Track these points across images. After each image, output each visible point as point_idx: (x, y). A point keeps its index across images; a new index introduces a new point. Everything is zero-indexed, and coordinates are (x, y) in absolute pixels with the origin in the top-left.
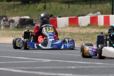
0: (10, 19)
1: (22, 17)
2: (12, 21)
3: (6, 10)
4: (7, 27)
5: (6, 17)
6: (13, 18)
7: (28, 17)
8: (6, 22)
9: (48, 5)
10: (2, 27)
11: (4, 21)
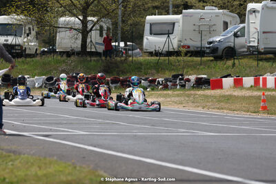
0: (186, 77)
1: (199, 76)
2: (188, 80)
3: (183, 68)
4: (183, 86)
5: (182, 75)
6: (190, 77)
7: (205, 76)
8: (182, 81)
9: (236, 61)
10: (178, 87)
11: (180, 79)
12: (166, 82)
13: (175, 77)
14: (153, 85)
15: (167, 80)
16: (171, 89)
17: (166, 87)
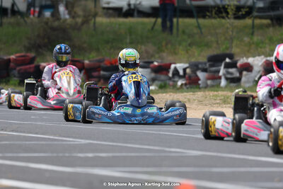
0: (241, 61)
2: (248, 68)
4: (235, 81)
5: (231, 56)
6: (250, 60)
8: (231, 70)
10: (223, 82)
11: (227, 66)
12: (194, 72)
13: (216, 60)
14: (163, 77)
15: (195, 67)
16: (206, 87)
17: (193, 83)
